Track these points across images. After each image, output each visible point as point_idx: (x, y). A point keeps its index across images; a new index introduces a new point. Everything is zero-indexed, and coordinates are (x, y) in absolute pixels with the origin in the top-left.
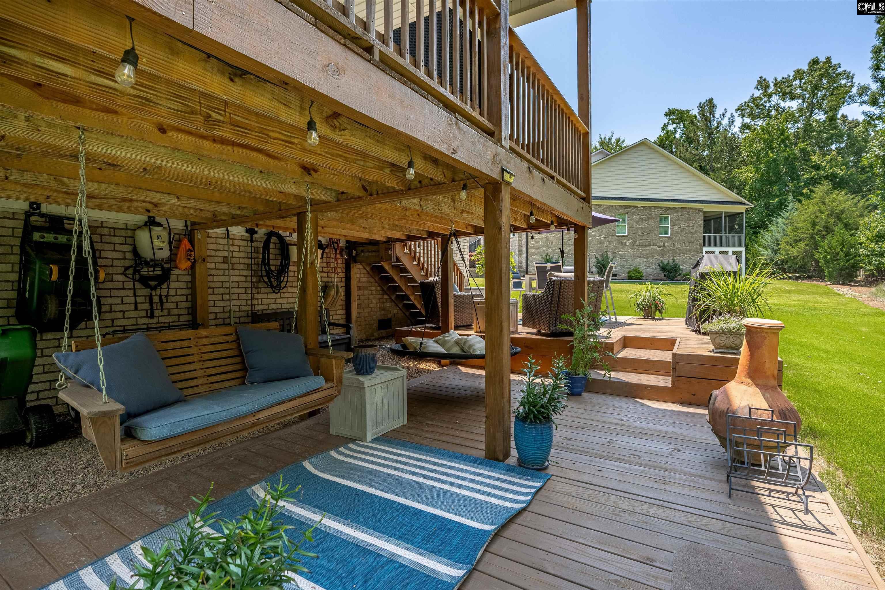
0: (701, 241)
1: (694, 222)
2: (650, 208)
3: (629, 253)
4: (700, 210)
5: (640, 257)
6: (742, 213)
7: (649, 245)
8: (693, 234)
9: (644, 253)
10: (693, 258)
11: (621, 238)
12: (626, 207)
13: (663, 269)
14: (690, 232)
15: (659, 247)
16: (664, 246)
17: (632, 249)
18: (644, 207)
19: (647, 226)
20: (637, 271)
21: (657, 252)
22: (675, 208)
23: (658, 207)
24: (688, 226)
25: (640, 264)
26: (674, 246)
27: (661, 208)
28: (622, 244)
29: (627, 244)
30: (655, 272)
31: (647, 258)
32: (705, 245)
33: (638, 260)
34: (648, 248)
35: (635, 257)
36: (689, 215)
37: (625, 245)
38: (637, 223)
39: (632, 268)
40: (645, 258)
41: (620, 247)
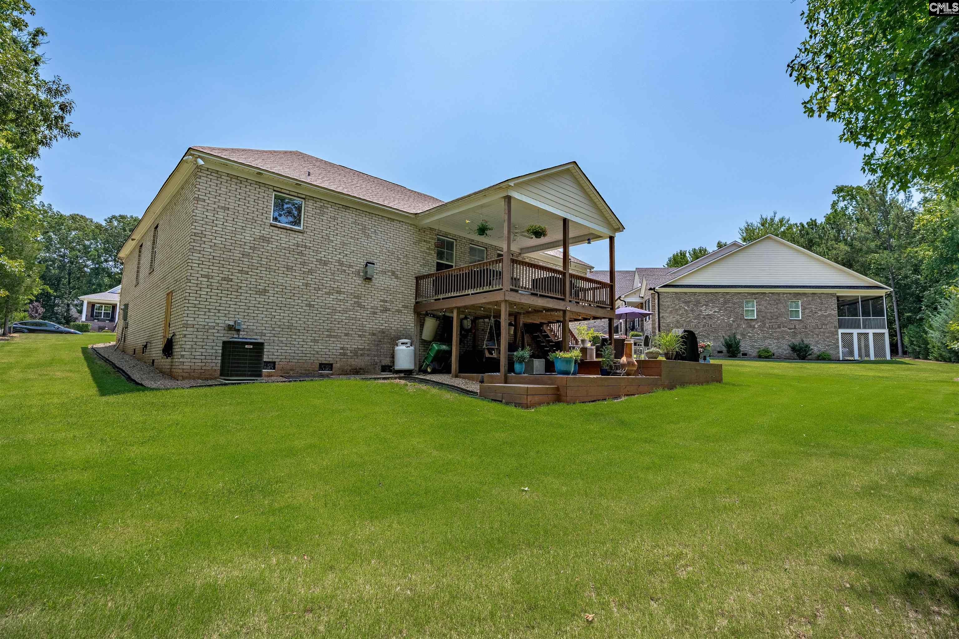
0: (837, 324)
1: (826, 306)
2: (779, 294)
3: (758, 334)
4: (832, 295)
5: (770, 338)
6: (882, 297)
7: (779, 327)
8: (826, 317)
9: (774, 334)
10: (828, 340)
11: (749, 321)
12: (754, 294)
13: (794, 348)
14: (823, 315)
15: (790, 329)
16: (795, 328)
17: (762, 331)
18: (772, 293)
19: (776, 310)
20: (767, 351)
21: (788, 334)
22: (804, 294)
23: (787, 293)
24: (821, 310)
25: (770, 345)
26: (806, 328)
27: (790, 294)
28: (751, 326)
29: (756, 326)
30: (787, 352)
31: (778, 339)
32: (840, 327)
33: (768, 341)
34: (778, 330)
35: (765, 338)
36: (821, 300)
37: (754, 328)
38: (765, 307)
39: (763, 348)
40: (775, 339)
41: (750, 330)
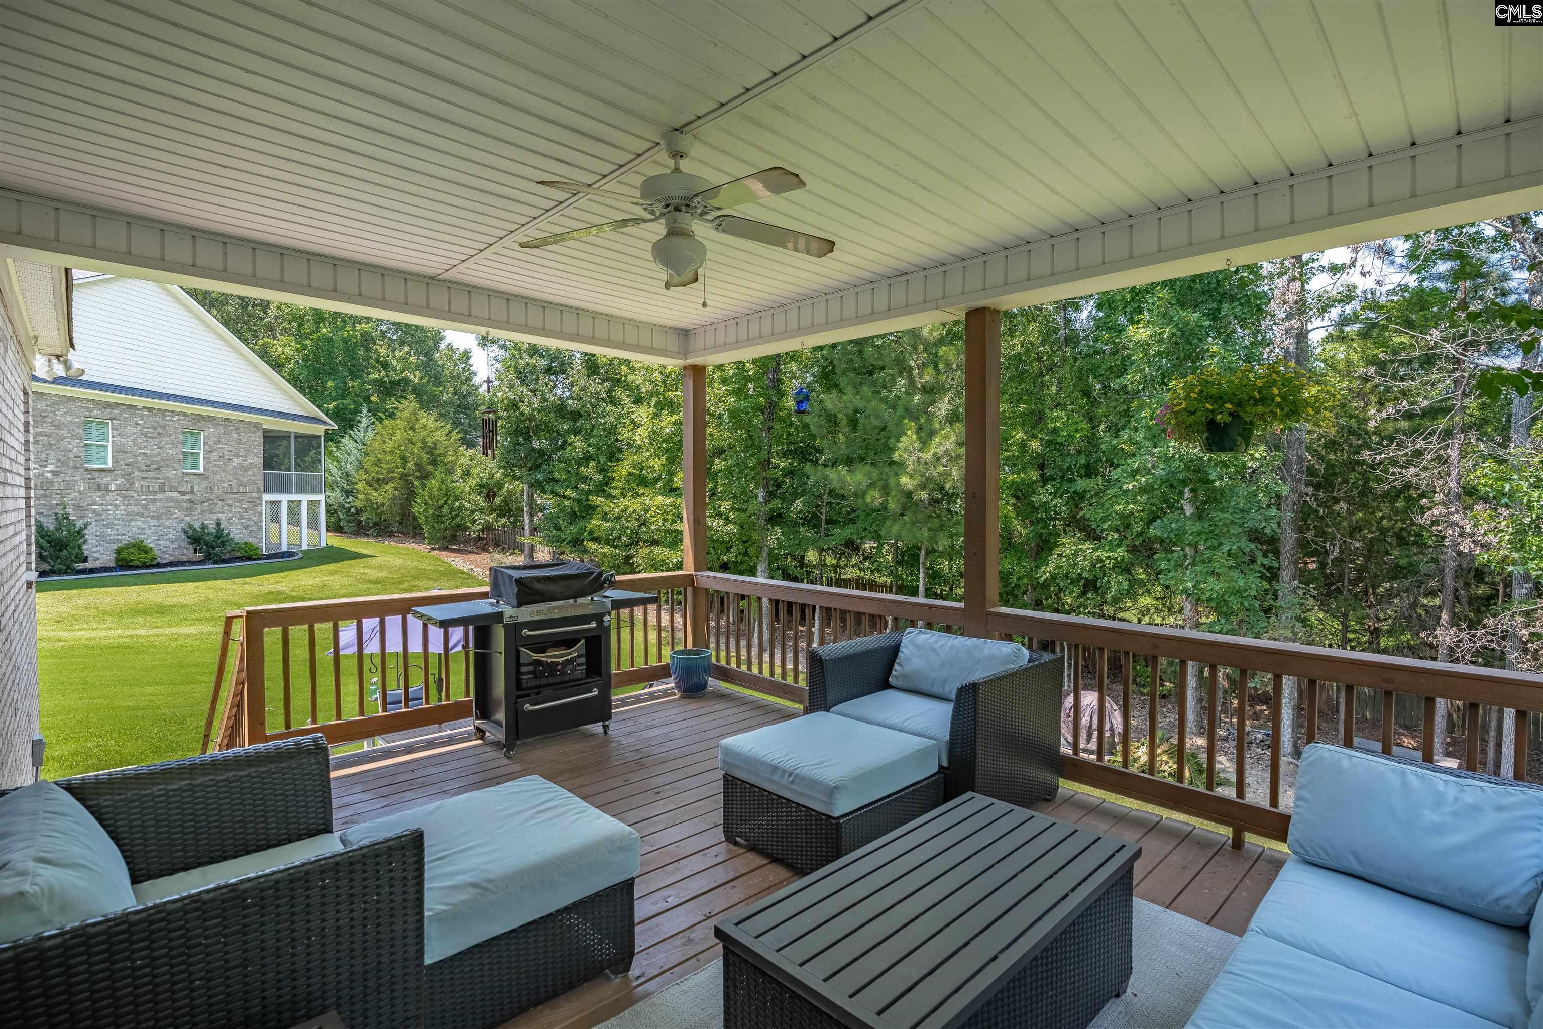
0: (260, 484)
1: (247, 447)
2: (163, 412)
3: (116, 507)
4: (256, 426)
5: (142, 515)
6: (320, 437)
7: (162, 490)
8: (245, 469)
9: (151, 507)
10: (246, 516)
11: (96, 474)
12: (108, 405)
13: (196, 539)
14: (241, 467)
15: (183, 494)
16: (192, 492)
17: (124, 498)
18: (150, 410)
19: (156, 450)
20: (140, 547)
21: (179, 504)
22: (211, 419)
23: (179, 414)
24: (237, 455)
25: (142, 531)
26: (212, 492)
27: (185, 415)
28: (99, 487)
29: (112, 487)
30: (176, 545)
31: (158, 517)
32: (266, 490)
33: (138, 522)
34: (160, 496)
35: (130, 517)
36: (238, 434)
37: (107, 490)
38: (134, 441)
39: (125, 539)
40: (152, 517)
41: (96, 496)
